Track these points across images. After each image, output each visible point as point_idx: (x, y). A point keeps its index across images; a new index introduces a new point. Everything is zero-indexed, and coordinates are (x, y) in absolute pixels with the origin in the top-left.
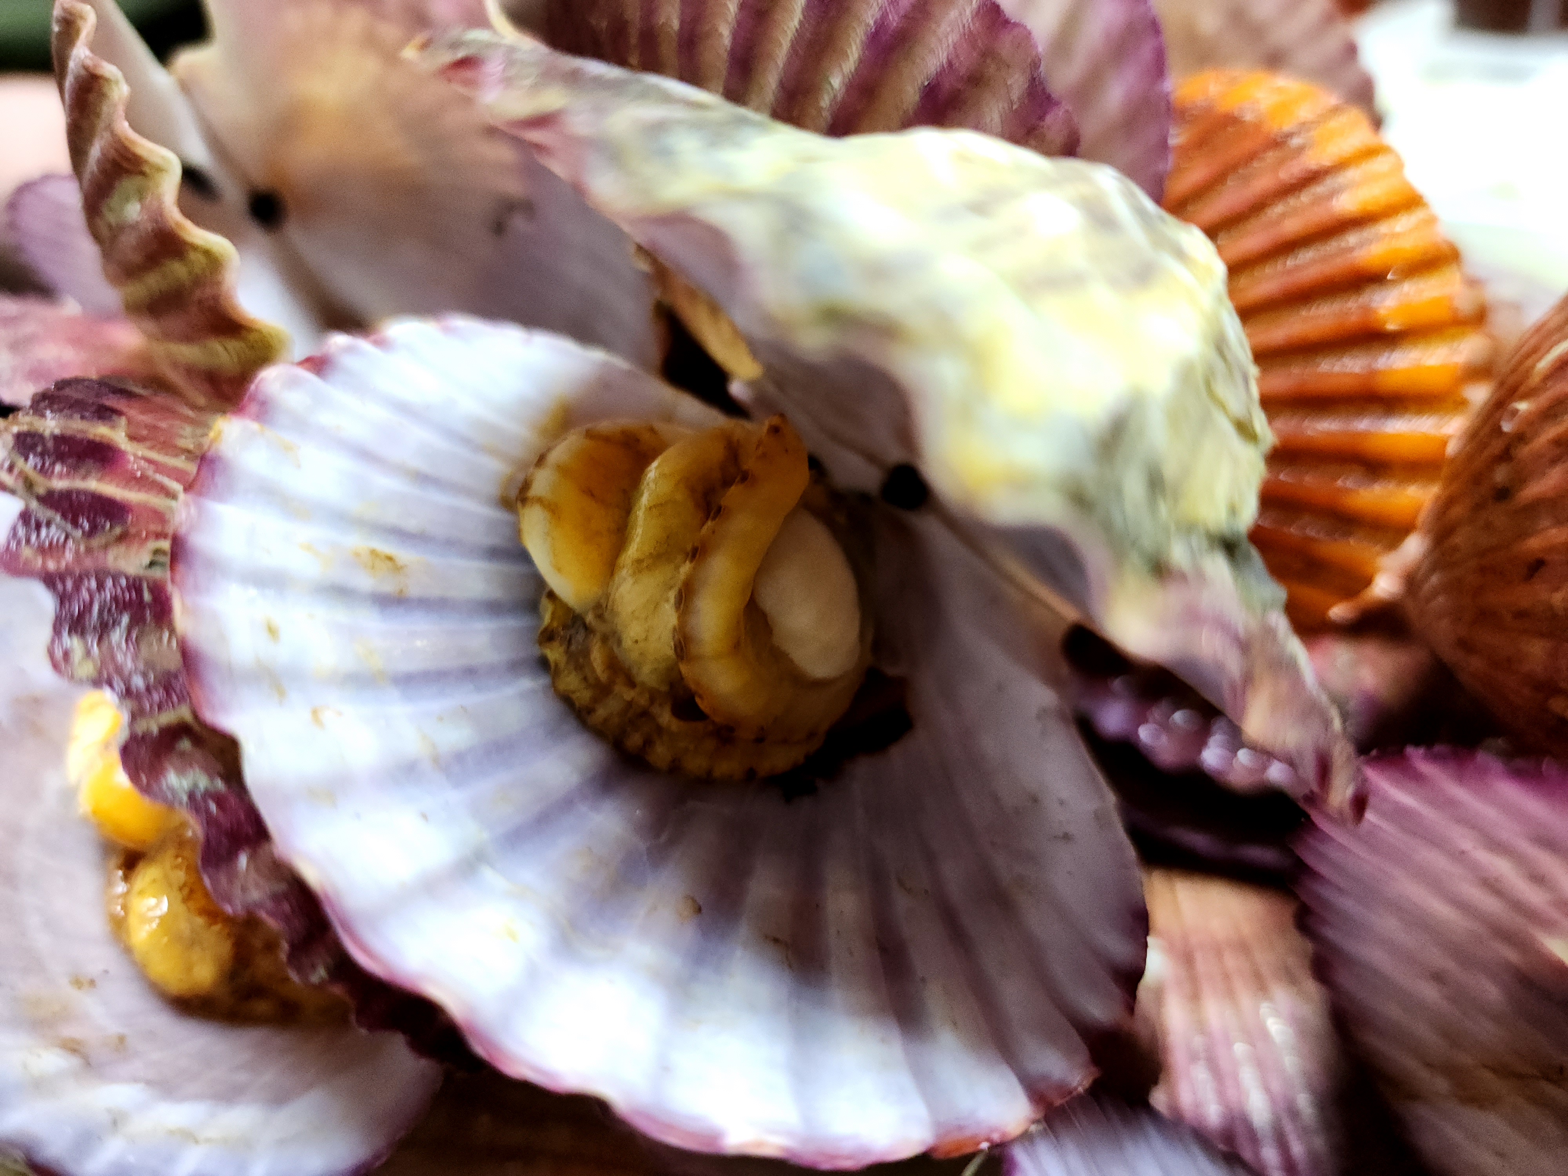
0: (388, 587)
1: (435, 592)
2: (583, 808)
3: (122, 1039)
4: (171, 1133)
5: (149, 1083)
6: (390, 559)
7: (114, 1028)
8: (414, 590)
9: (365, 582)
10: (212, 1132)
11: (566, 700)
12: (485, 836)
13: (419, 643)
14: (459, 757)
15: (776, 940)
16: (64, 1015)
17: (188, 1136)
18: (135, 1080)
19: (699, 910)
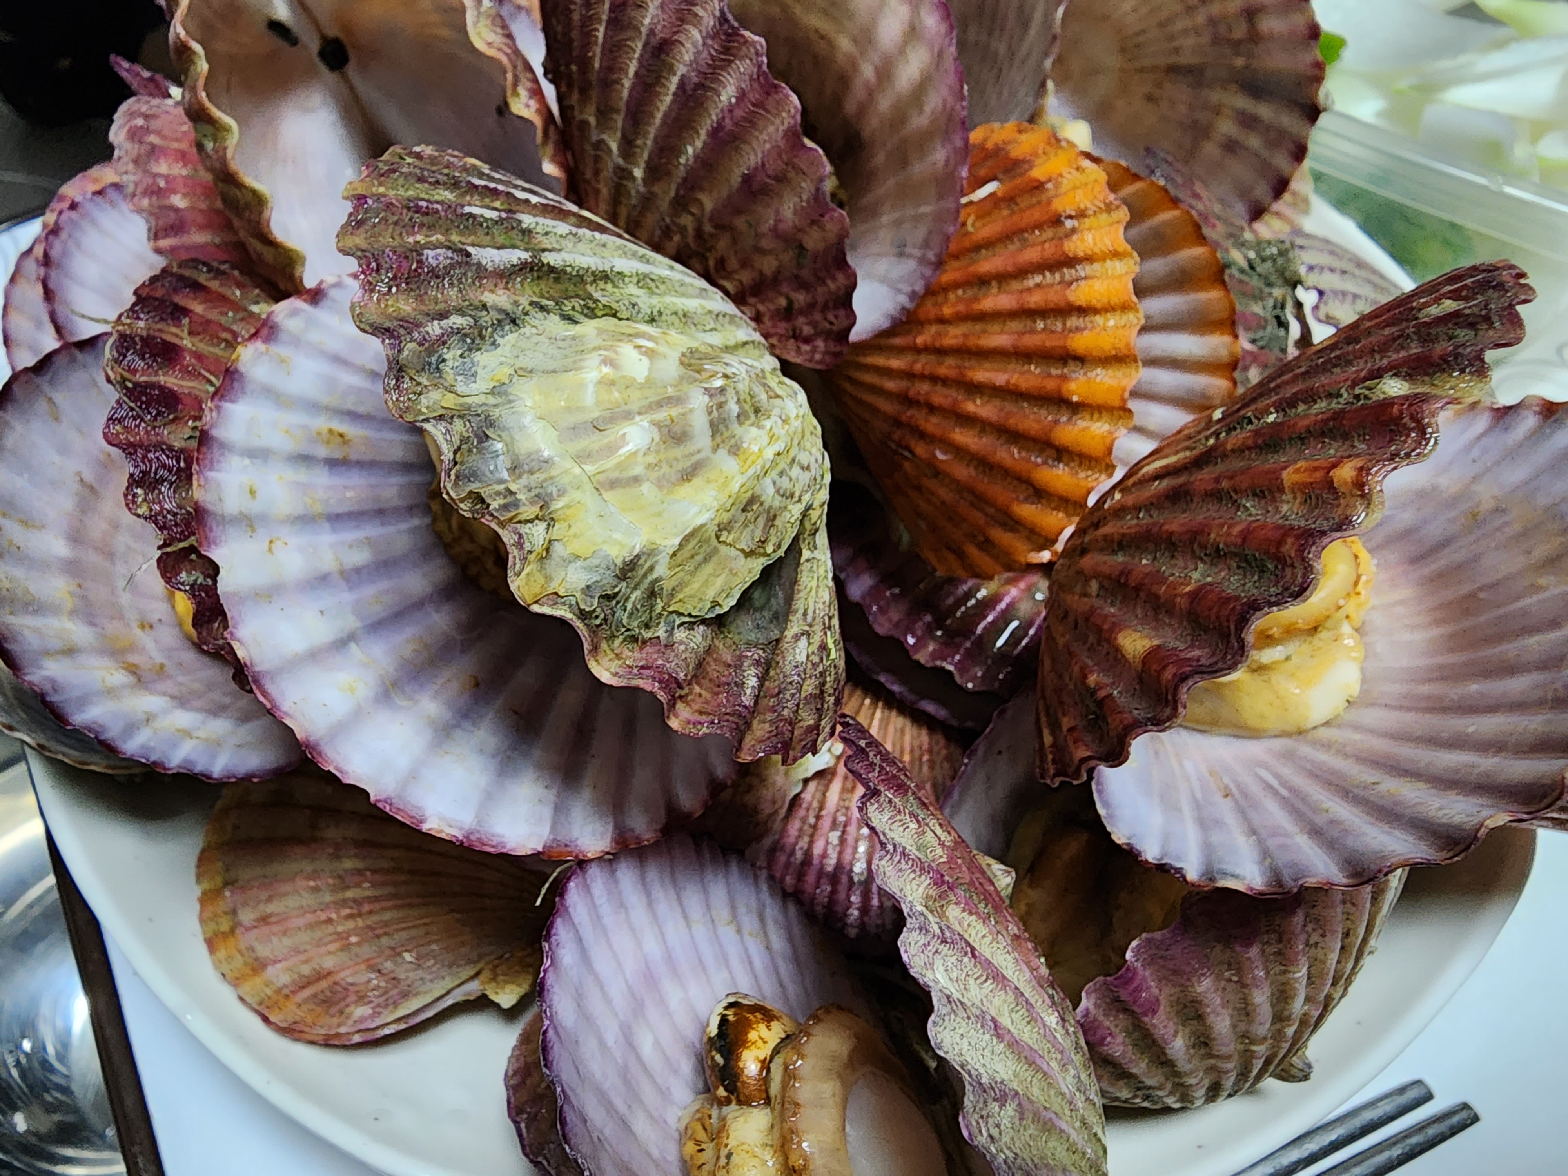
0: (338, 455)
1: (368, 457)
2: (430, 608)
3: (162, 666)
4: (178, 730)
5: (172, 697)
6: (341, 435)
7: (159, 658)
8: (354, 457)
9: (322, 452)
10: (202, 734)
11: (438, 535)
12: (359, 624)
13: (349, 494)
14: (358, 570)
15: (516, 713)
16: (132, 648)
17: (187, 734)
18: (164, 694)
19: (477, 685)
